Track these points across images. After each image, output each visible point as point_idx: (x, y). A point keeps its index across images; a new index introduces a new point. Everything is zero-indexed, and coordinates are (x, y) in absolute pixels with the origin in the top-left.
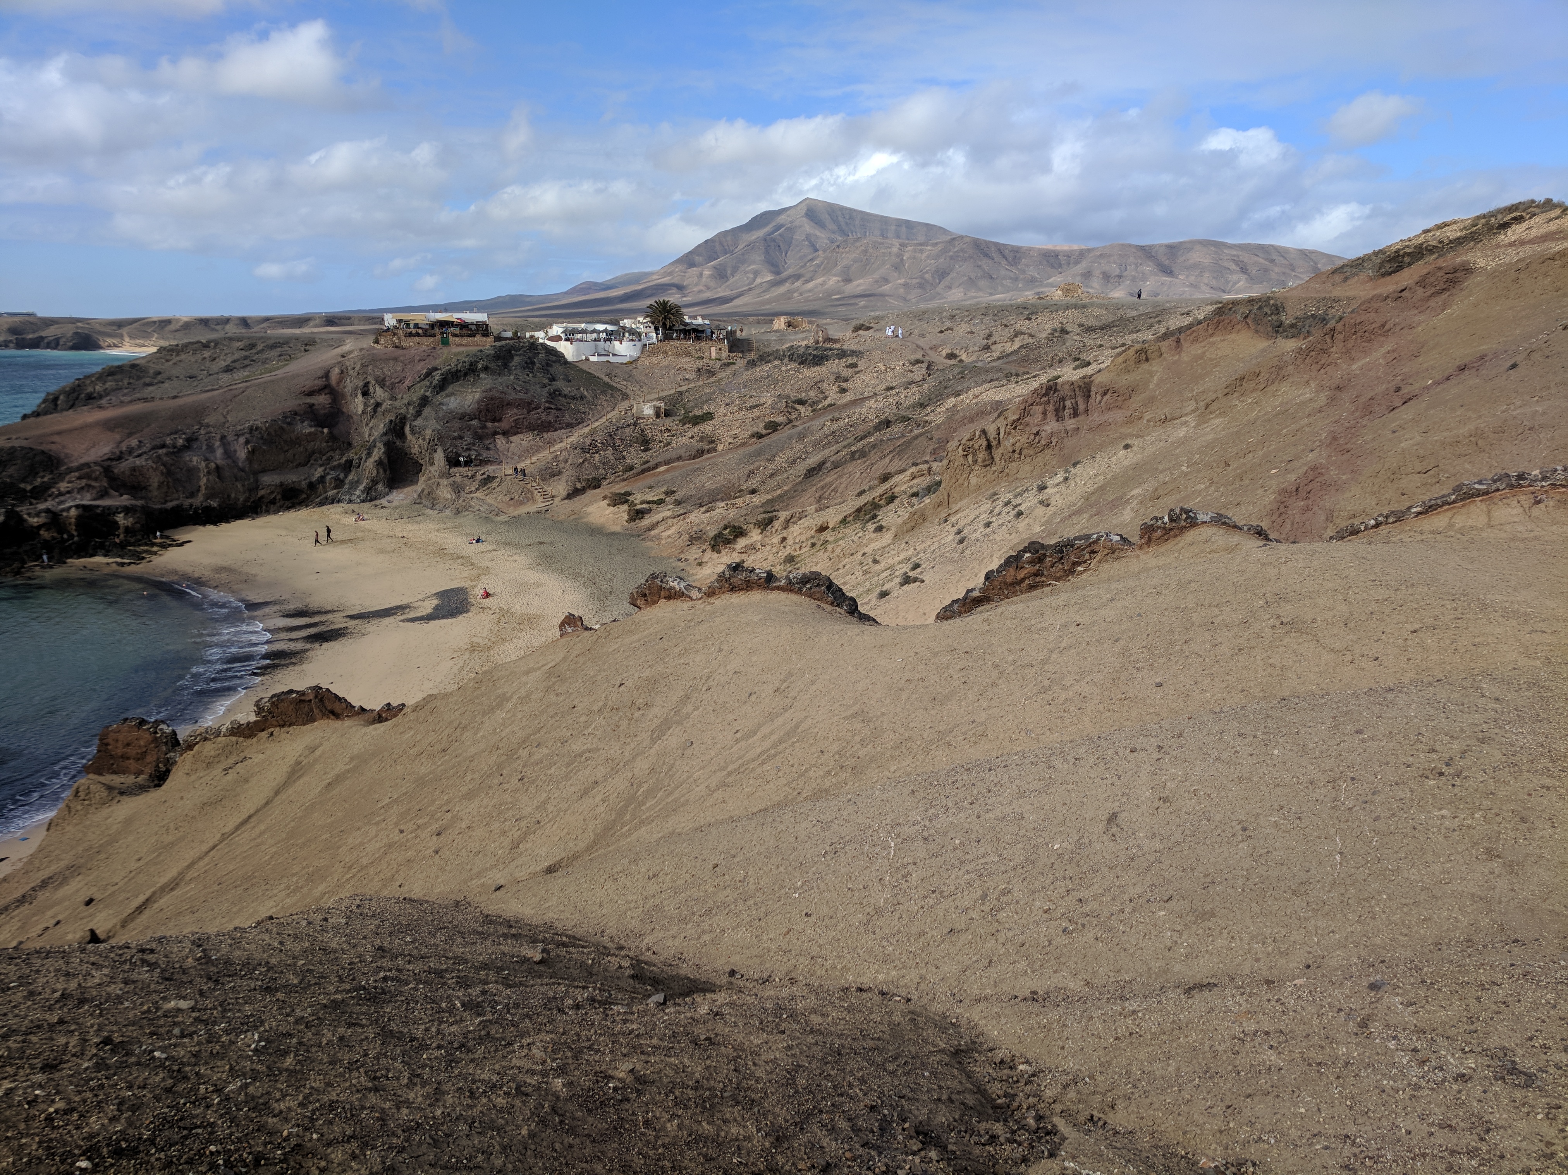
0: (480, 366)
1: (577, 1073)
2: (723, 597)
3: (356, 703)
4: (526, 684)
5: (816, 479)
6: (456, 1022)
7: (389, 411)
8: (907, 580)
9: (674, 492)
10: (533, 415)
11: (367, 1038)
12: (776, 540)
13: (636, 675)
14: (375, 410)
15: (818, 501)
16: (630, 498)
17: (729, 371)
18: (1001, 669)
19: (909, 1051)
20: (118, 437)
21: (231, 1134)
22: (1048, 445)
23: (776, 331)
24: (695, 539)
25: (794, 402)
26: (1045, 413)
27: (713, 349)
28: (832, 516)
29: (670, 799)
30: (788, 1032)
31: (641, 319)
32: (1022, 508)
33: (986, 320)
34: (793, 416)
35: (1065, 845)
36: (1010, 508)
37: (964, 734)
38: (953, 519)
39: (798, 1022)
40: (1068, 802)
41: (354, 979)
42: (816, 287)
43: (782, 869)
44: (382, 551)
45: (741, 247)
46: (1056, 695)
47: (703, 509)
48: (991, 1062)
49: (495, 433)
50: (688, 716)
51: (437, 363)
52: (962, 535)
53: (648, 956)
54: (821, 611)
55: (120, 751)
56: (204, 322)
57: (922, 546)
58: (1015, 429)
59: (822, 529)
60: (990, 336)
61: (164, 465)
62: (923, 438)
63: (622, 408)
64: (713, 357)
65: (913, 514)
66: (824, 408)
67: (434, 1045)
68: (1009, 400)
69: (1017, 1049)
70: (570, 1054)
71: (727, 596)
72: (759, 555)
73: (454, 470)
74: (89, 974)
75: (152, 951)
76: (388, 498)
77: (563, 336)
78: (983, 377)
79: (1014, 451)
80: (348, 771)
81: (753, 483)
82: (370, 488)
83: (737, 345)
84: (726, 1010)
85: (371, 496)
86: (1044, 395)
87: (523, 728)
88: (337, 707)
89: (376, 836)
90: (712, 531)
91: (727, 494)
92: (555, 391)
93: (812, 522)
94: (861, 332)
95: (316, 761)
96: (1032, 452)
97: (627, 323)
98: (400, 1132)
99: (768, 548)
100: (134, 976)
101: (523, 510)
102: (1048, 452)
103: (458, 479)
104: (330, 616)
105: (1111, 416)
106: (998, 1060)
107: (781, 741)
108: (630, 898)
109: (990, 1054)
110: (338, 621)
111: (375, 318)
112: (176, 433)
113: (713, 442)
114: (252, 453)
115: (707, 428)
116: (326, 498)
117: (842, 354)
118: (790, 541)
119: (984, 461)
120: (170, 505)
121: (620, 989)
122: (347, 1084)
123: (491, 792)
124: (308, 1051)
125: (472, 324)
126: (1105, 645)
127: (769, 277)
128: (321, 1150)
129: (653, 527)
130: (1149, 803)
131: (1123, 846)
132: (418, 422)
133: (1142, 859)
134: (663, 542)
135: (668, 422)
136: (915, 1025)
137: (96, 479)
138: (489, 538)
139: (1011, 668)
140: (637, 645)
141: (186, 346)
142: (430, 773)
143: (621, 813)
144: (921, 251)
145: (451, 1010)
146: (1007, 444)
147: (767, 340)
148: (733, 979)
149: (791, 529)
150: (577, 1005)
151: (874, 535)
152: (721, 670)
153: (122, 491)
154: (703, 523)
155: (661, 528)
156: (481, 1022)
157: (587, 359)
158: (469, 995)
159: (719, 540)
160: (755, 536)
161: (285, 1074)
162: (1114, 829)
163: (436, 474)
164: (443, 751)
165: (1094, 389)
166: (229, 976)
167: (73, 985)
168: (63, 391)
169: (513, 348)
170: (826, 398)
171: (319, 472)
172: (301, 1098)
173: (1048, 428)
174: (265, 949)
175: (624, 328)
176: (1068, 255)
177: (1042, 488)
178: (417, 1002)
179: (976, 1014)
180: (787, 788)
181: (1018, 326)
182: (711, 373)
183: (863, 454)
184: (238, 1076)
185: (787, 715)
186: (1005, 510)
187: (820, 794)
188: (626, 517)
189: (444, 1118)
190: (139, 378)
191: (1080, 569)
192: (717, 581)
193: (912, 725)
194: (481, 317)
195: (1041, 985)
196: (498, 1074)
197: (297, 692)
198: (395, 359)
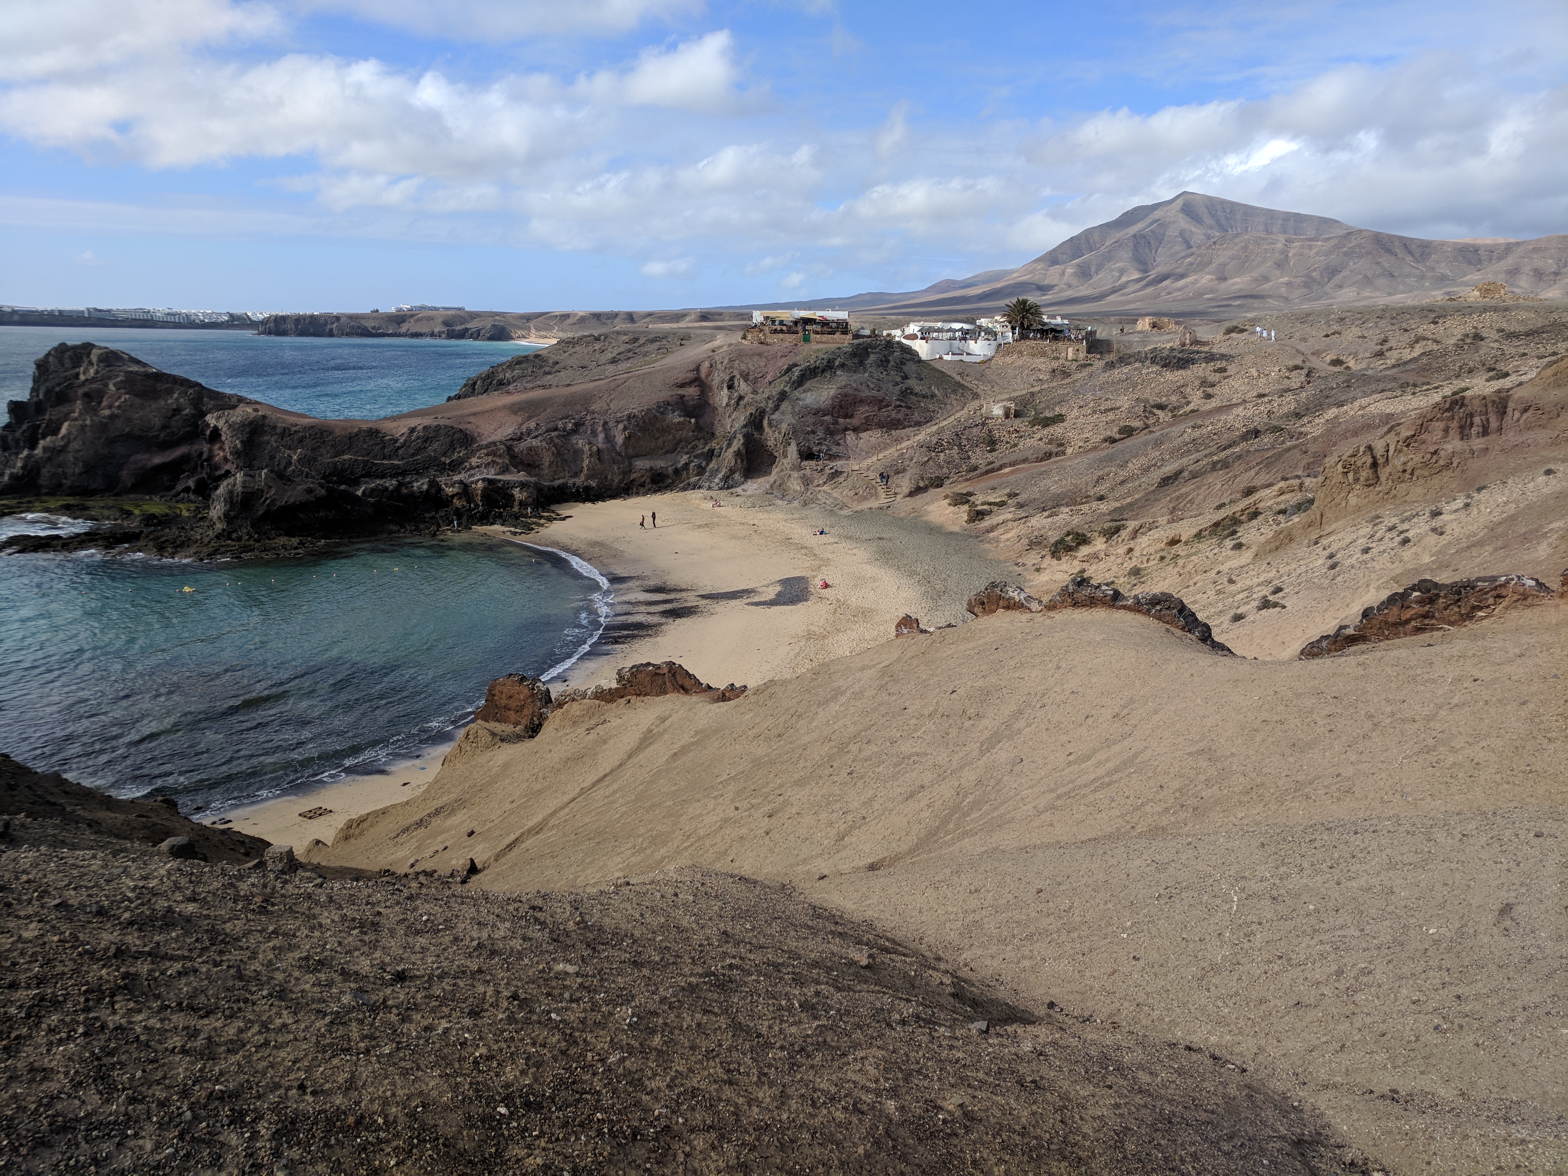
0: (837, 363)
1: (908, 1098)
2: (1064, 611)
3: (704, 680)
4: (860, 680)
5: (1171, 488)
6: (795, 1023)
7: (750, 404)
8: (1266, 604)
9: (1017, 494)
10: (884, 413)
11: (720, 1027)
12: (1122, 550)
13: (969, 684)
14: (738, 403)
15: (1172, 513)
16: (972, 499)
17: (1085, 372)
18: (1375, 720)
19: (1245, 1131)
20: (520, 420)
21: (613, 1105)
22: (1448, 466)
23: (1139, 332)
24: (1035, 543)
25: (1153, 407)
26: (1446, 430)
27: (1070, 350)
28: (1186, 529)
29: (995, 814)
30: (1115, 1088)
31: (998, 318)
32: (1410, 534)
33: (1382, 323)
34: (1151, 421)
35: (1443, 931)
36: (1394, 533)
37: (1326, 787)
38: (1324, 542)
39: (1125, 1078)
40: (1450, 882)
41: (704, 963)
42: (1186, 286)
43: (1110, 905)
44: (734, 537)
45: (1108, 243)
46: (1442, 757)
47: (1046, 514)
48: (1340, 1162)
49: (846, 429)
50: (1019, 732)
51: (798, 359)
52: (1335, 560)
53: (964, 973)
54: (1169, 635)
55: (503, 702)
56: (597, 316)
57: (1288, 568)
58: (1407, 446)
59: (1174, 542)
60: (1385, 341)
61: (555, 446)
62: (1296, 451)
63: (971, 408)
64: (1070, 358)
65: (1278, 533)
66: (1186, 414)
67: (778, 1045)
68: (1403, 413)
69: (1371, 1153)
70: (900, 1076)
71: (1069, 611)
72: (1102, 565)
73: (805, 463)
74: (494, 926)
75: (541, 909)
76: (743, 487)
77: (919, 334)
78: (1373, 387)
79: (1404, 471)
80: (693, 744)
81: (1102, 489)
82: (728, 477)
83: (1095, 346)
84: (1049, 1050)
85: (728, 484)
86: (1448, 410)
87: (855, 723)
88: (687, 683)
89: (714, 810)
90: (1053, 537)
91: (1073, 499)
92: (907, 389)
93: (1163, 533)
94: (1233, 335)
95: (665, 730)
96: (1426, 473)
97: (983, 322)
98: (751, 1130)
99: (1112, 558)
100: (530, 934)
101: (866, 505)
102: (1447, 474)
103: (808, 472)
104: (684, 594)
105: (1529, 436)
106: (1348, 1160)
107: (1116, 770)
108: (950, 909)
109: (1337, 1152)
110: (690, 600)
111: (744, 314)
112: (567, 418)
113: (1062, 445)
114: (628, 438)
115: (1057, 430)
116: (689, 484)
117: (1211, 358)
118: (1137, 553)
119: (1367, 480)
120: (556, 483)
121: (942, 1008)
122: (706, 1073)
123: (821, 782)
124: (672, 1034)
125: (833, 321)
126: (1509, 707)
127: (1136, 276)
128: (686, 1134)
129: (992, 529)
130: (1556, 900)
131: (1517, 943)
132: (776, 416)
133: (1543, 963)
134: (1001, 545)
135: (1017, 423)
136: (1253, 1102)
137: (500, 456)
138: (832, 531)
139: (1388, 721)
140: (972, 652)
141: (581, 338)
142: (766, 755)
143: (945, 821)
144: (1310, 247)
145: (790, 1008)
146: (1397, 462)
147: (1129, 342)
148: (1051, 1011)
149: (1139, 540)
150: (903, 1020)
151: (1231, 553)
152: (1057, 688)
153: (520, 468)
154: (1044, 528)
155: (1000, 530)
156: (818, 1026)
157: (941, 358)
158: (805, 995)
159: (1059, 546)
160: (1099, 544)
161: (654, 1053)
162: (1508, 923)
163: (788, 467)
164: (779, 736)
165: (1511, 405)
166: (603, 944)
167: (485, 935)
168: (480, 377)
169: (869, 346)
170: (1188, 403)
171: (684, 459)
172: (668, 1079)
173: (1449, 448)
174: (630, 919)
175: (980, 327)
176: (1491, 250)
177: (1436, 514)
178: (760, 995)
179: (1322, 1101)
180: (1119, 820)
181: (1420, 330)
182: (1066, 374)
183: (1225, 465)
184: (617, 1049)
185: (1125, 743)
186: (1389, 535)
187: (1156, 832)
188: (966, 518)
189: (790, 1122)
190: (541, 367)
191: (1480, 614)
192: (1060, 594)
193: (1265, 770)
194: (842, 315)
195: (1404, 1087)
196: (836, 1085)
197: (654, 665)
198: (760, 355)
